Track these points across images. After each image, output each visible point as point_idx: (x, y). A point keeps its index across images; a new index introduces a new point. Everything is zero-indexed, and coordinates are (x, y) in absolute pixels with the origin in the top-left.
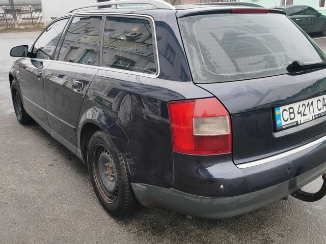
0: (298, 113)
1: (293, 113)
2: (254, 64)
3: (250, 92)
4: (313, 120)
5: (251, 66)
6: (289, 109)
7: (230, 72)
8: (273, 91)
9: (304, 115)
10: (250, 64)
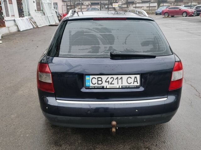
0: (106, 82)
1: (101, 81)
2: (82, 50)
3: (66, 64)
4: (119, 88)
5: (79, 51)
6: (98, 78)
7: (64, 52)
8: (81, 66)
9: (111, 84)
10: (79, 50)
